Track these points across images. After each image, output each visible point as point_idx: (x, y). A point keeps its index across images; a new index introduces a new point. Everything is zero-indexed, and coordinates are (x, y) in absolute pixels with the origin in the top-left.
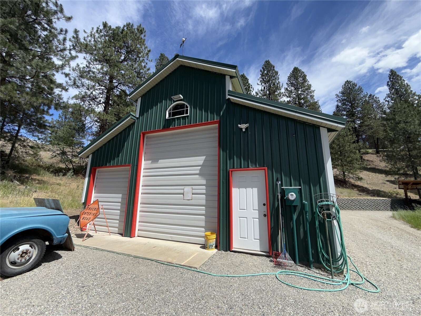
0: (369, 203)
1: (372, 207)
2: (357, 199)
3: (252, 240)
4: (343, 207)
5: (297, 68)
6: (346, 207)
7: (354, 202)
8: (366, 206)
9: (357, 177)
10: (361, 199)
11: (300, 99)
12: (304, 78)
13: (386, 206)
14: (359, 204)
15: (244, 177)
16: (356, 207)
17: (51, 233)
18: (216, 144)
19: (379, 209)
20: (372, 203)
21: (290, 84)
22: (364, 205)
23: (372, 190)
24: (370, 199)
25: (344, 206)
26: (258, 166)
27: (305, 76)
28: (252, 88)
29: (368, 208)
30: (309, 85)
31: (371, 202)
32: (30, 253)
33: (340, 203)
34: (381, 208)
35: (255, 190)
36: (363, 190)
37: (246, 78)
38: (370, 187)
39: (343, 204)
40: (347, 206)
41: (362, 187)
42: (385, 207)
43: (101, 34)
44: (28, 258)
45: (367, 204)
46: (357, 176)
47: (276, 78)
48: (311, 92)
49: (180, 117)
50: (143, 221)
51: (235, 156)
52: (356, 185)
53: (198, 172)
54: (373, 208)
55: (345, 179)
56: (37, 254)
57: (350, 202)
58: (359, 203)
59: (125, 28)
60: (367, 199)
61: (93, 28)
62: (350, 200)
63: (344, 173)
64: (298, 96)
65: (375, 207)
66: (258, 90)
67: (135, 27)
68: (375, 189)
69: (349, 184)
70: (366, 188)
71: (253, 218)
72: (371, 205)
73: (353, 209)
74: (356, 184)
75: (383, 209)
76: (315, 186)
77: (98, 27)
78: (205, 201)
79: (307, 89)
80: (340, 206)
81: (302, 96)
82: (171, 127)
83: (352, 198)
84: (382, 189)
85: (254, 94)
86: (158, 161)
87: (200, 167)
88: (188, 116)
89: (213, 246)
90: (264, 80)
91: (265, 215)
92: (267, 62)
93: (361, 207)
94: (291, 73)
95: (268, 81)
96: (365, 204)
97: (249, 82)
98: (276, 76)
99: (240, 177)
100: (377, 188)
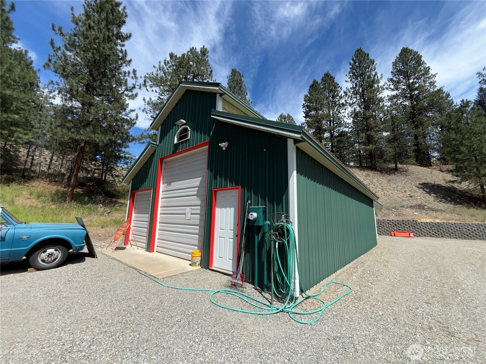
3: (227, 260)
4: (470, 235)
5: (407, 48)
6: (475, 235)
11: (412, 90)
12: (418, 61)
15: (225, 196)
17: (70, 242)
18: (205, 165)
21: (396, 72)
25: (471, 233)
26: (234, 186)
27: (420, 57)
28: (340, 88)
30: (427, 68)
32: (54, 255)
33: (464, 230)
35: (233, 209)
37: (331, 77)
39: (469, 230)
43: (169, 65)
44: (53, 259)
47: (371, 69)
48: (429, 78)
49: (183, 141)
50: (162, 238)
51: (218, 176)
53: (195, 193)
56: (61, 257)
59: (189, 53)
61: (160, 62)
62: (482, 225)
64: (410, 87)
66: (347, 88)
67: (198, 50)
71: (229, 238)
76: (278, 204)
77: (165, 59)
78: (199, 221)
79: (423, 75)
80: (464, 234)
81: (417, 85)
82: (177, 152)
85: (341, 95)
86: (171, 184)
87: (197, 188)
88: (188, 139)
89: (196, 263)
90: (355, 75)
91: (237, 236)
92: (358, 51)
94: (398, 56)
95: (361, 75)
97: (335, 81)
98: (371, 66)
99: (222, 197)
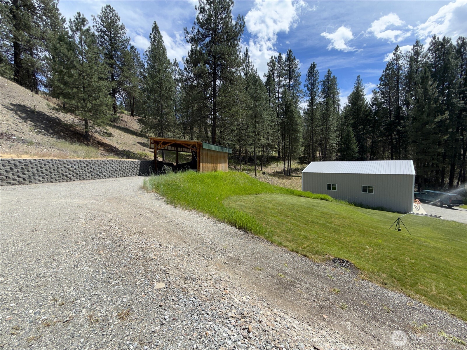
0: (114, 167)
1: (117, 173)
2: (97, 161)
4: (69, 176)
6: (75, 175)
7: (90, 167)
8: (109, 172)
9: (106, 131)
10: (102, 161)
13: (135, 169)
14: (99, 169)
16: (93, 174)
19: (126, 175)
20: (118, 167)
22: (107, 170)
23: (121, 151)
24: (117, 161)
25: (71, 173)
29: (112, 174)
31: (117, 165)
33: (63, 169)
34: (128, 173)
36: (111, 150)
38: (120, 148)
39: (69, 169)
40: (77, 174)
41: (111, 146)
42: (133, 171)
45: (112, 169)
46: (105, 129)
52: (103, 143)
54: (119, 174)
55: (87, 132)
57: (85, 167)
58: (100, 167)
60: (112, 161)
62: (83, 163)
63: (86, 122)
65: (121, 172)
68: (124, 149)
69: (94, 140)
70: (115, 148)
72: (116, 169)
73: (88, 178)
74: (104, 141)
75: (130, 175)
80: (62, 174)
83: (88, 159)
84: (132, 151)
93: (102, 174)
96: (108, 168)
100: (127, 149)
